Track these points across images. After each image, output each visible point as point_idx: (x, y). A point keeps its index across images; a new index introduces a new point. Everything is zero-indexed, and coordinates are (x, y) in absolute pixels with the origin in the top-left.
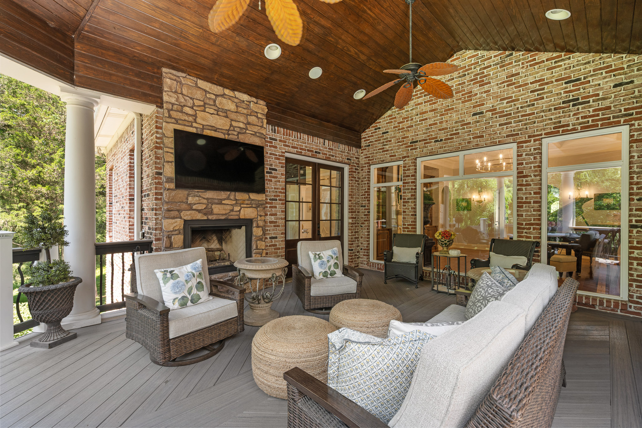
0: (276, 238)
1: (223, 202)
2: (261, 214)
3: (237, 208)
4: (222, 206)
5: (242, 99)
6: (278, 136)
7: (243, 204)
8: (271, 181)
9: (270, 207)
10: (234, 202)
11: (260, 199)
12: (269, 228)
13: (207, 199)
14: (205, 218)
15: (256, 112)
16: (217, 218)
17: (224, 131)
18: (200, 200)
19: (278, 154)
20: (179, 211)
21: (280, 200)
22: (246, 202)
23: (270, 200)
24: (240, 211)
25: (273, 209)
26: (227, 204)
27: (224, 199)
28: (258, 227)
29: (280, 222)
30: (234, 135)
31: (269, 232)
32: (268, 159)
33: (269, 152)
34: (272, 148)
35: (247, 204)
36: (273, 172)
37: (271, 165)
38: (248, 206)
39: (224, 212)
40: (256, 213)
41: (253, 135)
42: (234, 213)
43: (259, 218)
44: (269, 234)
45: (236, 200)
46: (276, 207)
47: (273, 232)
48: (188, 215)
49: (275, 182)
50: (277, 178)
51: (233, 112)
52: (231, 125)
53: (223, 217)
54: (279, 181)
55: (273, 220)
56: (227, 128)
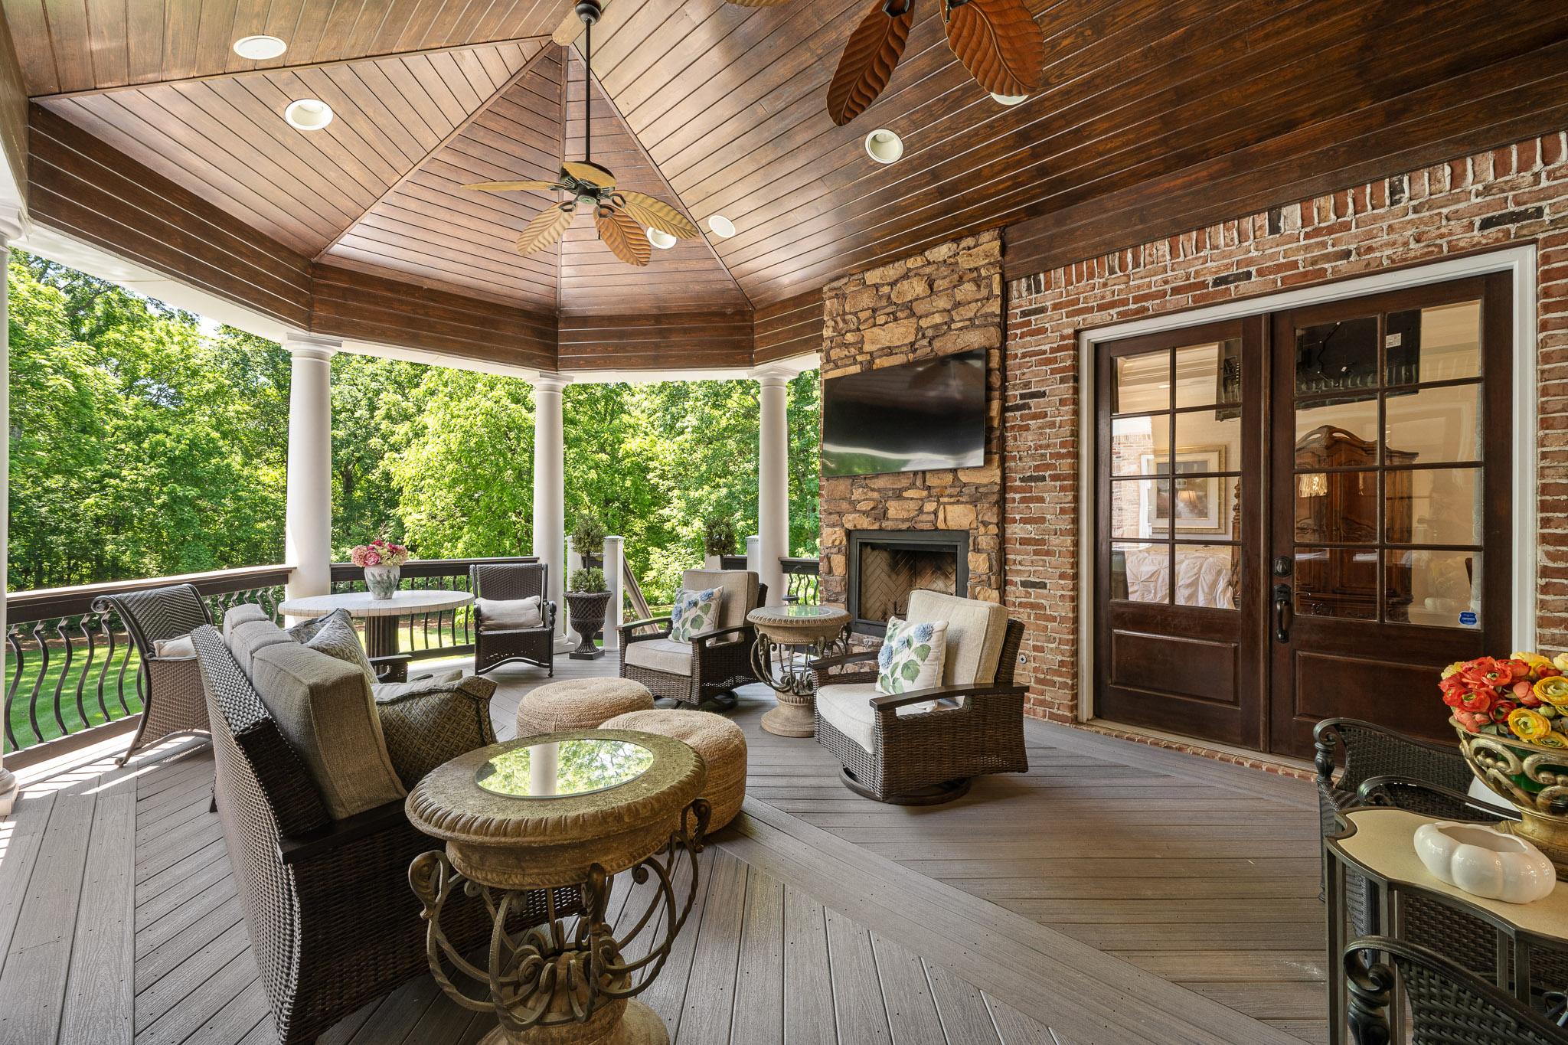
0: (1044, 586)
1: (905, 494)
2: (986, 518)
3: (930, 507)
4: (901, 503)
5: (941, 259)
6: (1048, 298)
7: (942, 496)
8: (1027, 428)
9: (1023, 500)
10: (925, 493)
11: (985, 481)
12: (1019, 558)
13: (879, 490)
14: (876, 527)
15: (976, 269)
16: (894, 528)
17: (904, 349)
18: (866, 494)
19: (1047, 347)
20: (840, 514)
21: (1054, 478)
22: (949, 491)
23: (1022, 480)
24: (935, 513)
25: (1031, 505)
26: (912, 499)
27: (907, 489)
28: (977, 550)
29: (1057, 541)
30: (925, 346)
31: (1020, 567)
32: (1018, 372)
33: (1020, 352)
34: (1028, 338)
35: (951, 496)
36: (1032, 402)
37: (1027, 385)
38: (952, 500)
39: (905, 515)
40: (972, 516)
41: (966, 327)
42: (924, 517)
43: (982, 529)
44: (1019, 572)
45: (929, 488)
46: (1041, 500)
47: (1032, 569)
48: (851, 521)
49: (1040, 428)
50: (1046, 416)
51: (923, 298)
52: (919, 329)
53: (904, 526)
54: (1052, 425)
55: (1032, 536)
56: (911, 338)
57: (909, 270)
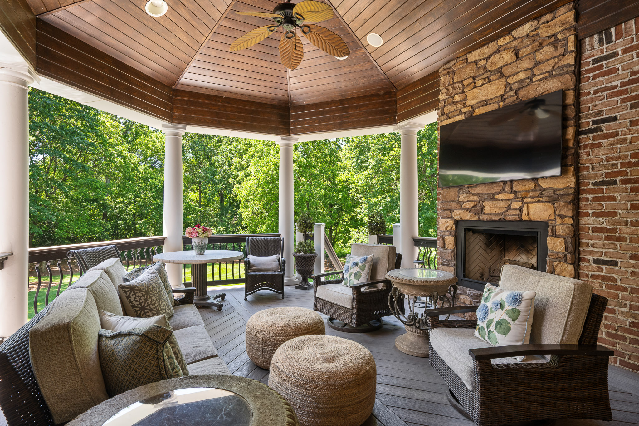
0: (615, 264)
1: (497, 197)
2: (562, 213)
3: (516, 205)
4: (494, 203)
5: (525, 34)
6: (619, 46)
7: (526, 197)
8: (599, 146)
9: (594, 199)
10: (512, 196)
11: (562, 186)
12: (591, 242)
13: (478, 195)
14: (476, 218)
15: (553, 35)
16: (489, 219)
17: (497, 100)
18: (469, 197)
19: (618, 83)
20: (451, 210)
21: (624, 182)
22: (531, 194)
23: (594, 184)
24: (521, 209)
25: (603, 203)
26: (502, 200)
27: (498, 193)
28: (555, 235)
29: (628, 230)
30: (512, 96)
31: (592, 249)
32: (590, 105)
33: (592, 90)
34: (600, 79)
35: (533, 198)
36: (603, 126)
37: (599, 113)
38: (534, 200)
39: (497, 211)
40: (551, 211)
41: (545, 78)
42: (512, 212)
43: (559, 221)
44: (591, 253)
45: (516, 192)
46: (614, 199)
47: (604, 251)
48: (458, 215)
49: (611, 144)
50: (617, 134)
51: (511, 64)
52: (507, 84)
53: (497, 218)
54: (624, 141)
55: (604, 225)
56: (502, 92)
57: (500, 46)
